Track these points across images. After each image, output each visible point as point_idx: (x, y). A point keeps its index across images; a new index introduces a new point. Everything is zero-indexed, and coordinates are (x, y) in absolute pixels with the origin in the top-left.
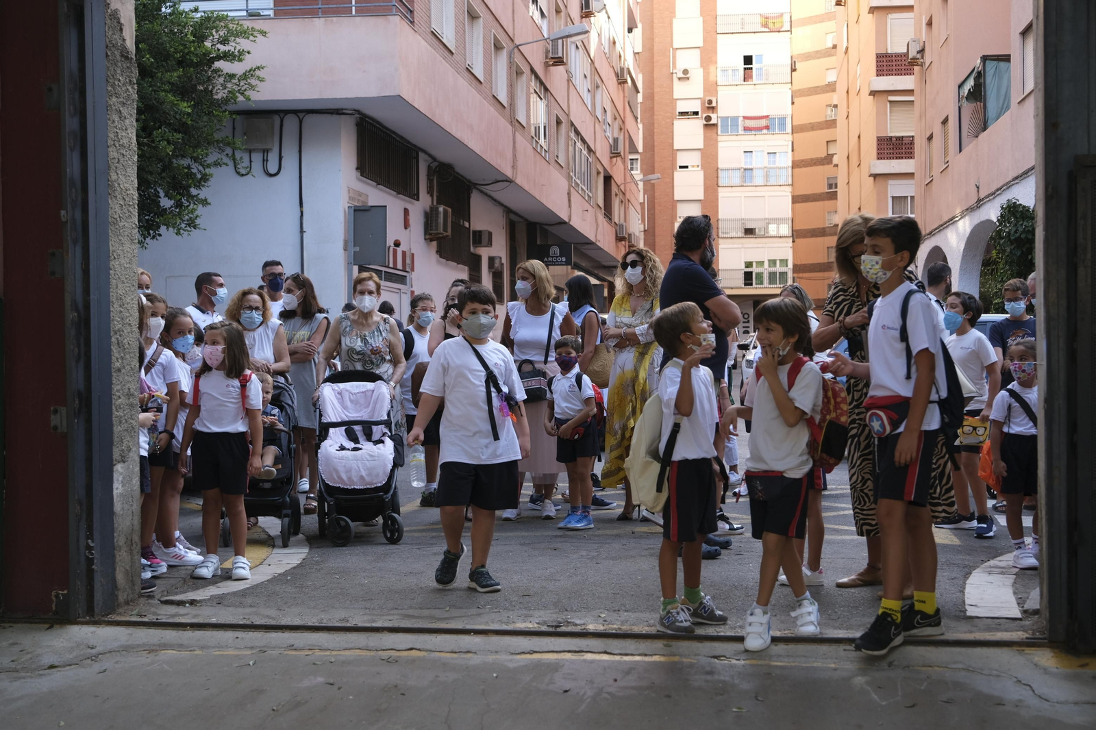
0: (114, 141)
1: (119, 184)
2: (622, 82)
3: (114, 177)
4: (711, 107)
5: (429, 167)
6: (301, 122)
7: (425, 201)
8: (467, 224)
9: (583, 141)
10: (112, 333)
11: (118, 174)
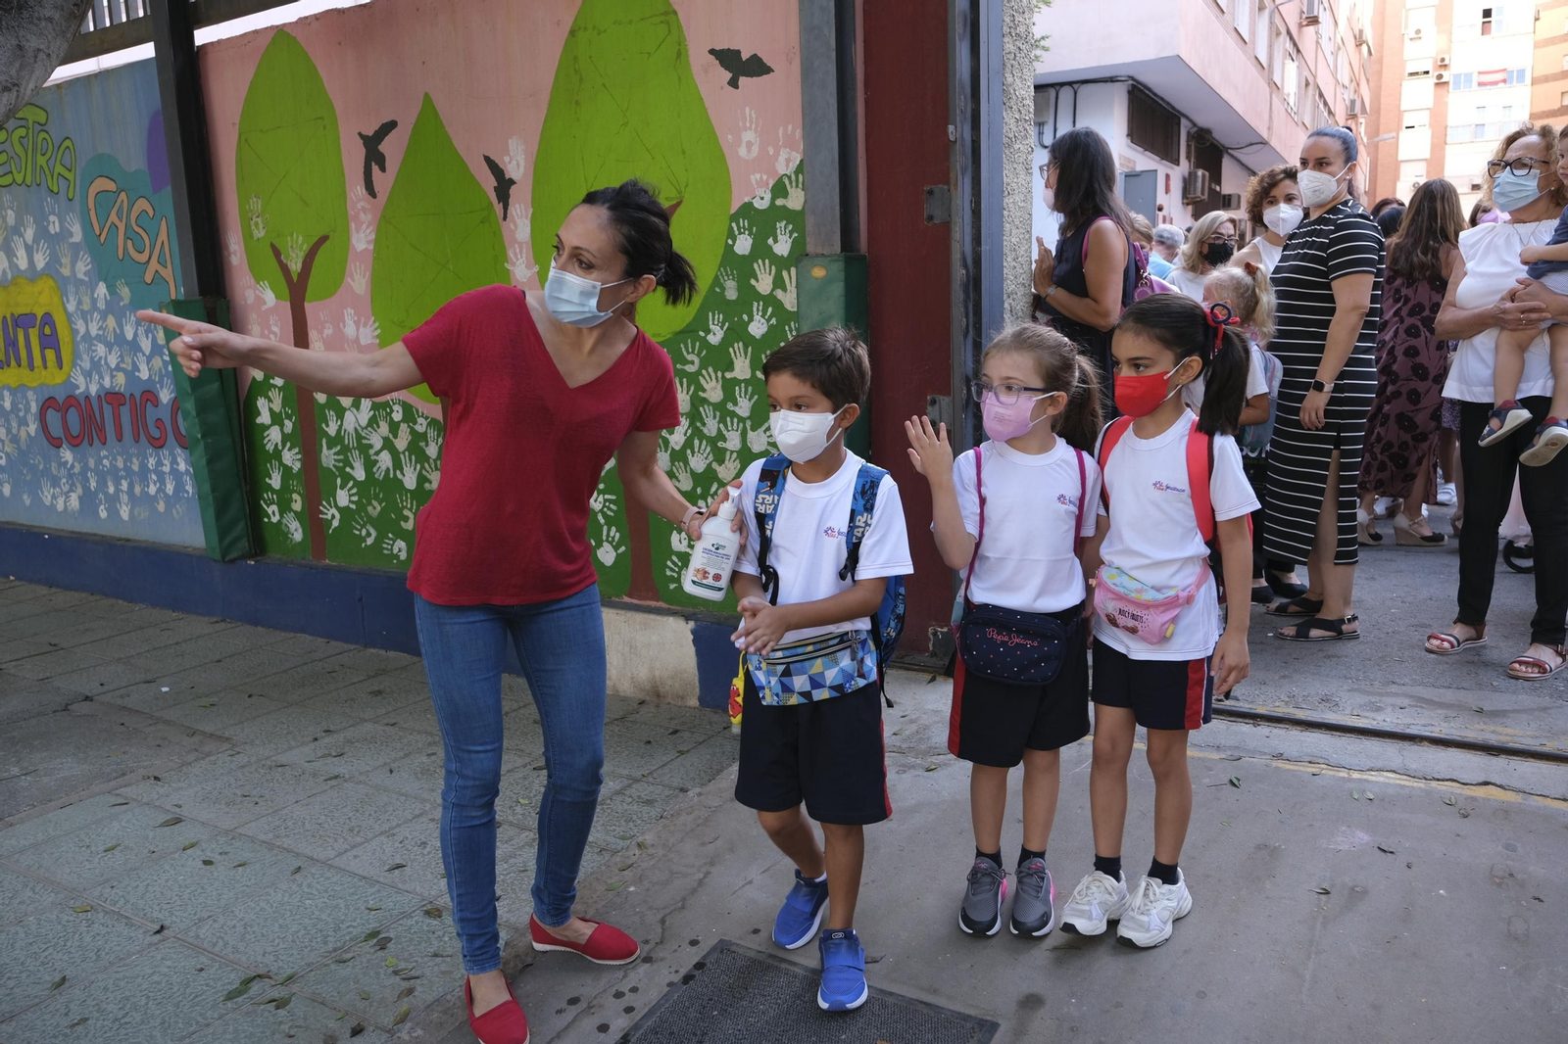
0: (1010, 28)
1: (1015, 90)
2: (1359, 45)
3: (1010, 80)
4: (1443, 65)
5: (1188, 133)
6: (1075, 93)
7: (1184, 166)
8: (1218, 188)
9: (1326, 104)
10: (1005, 296)
11: (1014, 76)
